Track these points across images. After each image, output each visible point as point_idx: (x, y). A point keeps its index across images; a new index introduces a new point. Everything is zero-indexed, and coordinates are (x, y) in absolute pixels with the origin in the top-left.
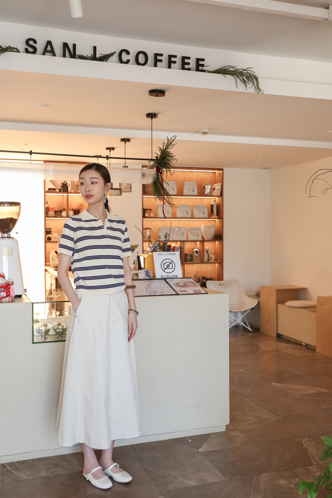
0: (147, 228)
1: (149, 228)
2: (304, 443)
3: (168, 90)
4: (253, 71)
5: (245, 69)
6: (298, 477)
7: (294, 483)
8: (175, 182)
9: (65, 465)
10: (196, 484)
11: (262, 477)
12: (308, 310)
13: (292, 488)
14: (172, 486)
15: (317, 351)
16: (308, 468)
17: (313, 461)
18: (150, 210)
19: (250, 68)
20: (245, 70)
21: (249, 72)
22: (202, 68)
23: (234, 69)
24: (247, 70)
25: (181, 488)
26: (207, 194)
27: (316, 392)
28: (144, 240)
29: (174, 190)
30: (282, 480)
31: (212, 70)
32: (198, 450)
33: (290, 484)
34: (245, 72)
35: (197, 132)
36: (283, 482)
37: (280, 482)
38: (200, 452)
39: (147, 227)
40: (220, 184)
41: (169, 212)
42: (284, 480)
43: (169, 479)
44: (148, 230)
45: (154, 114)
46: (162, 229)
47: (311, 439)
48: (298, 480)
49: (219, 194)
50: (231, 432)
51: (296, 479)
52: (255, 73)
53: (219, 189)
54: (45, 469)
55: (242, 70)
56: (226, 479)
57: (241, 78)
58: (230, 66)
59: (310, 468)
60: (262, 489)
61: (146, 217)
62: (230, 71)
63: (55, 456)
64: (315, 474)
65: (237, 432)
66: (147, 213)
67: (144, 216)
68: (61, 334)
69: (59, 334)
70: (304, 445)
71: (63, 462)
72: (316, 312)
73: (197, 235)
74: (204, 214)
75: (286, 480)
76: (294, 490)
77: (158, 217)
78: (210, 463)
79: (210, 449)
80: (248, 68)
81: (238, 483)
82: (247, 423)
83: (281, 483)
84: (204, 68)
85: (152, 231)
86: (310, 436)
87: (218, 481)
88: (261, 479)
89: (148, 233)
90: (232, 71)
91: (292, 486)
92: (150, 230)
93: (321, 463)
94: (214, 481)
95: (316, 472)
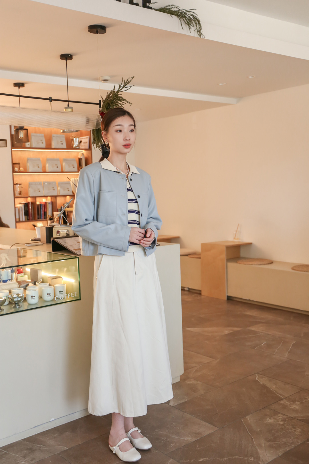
0: (17, 184)
1: (18, 183)
2: (258, 380)
3: (111, 25)
4: (195, 13)
5: (188, 10)
6: (279, 413)
7: (281, 420)
8: (43, 135)
9: (41, 448)
10: (194, 439)
11: (248, 419)
12: (191, 257)
13: (283, 425)
14: (173, 447)
15: (203, 293)
16: (281, 403)
17: (279, 395)
18: (19, 164)
19: (193, 9)
20: (188, 12)
21: (192, 13)
22: (149, 5)
23: (177, 10)
24: (190, 12)
25: (183, 446)
26: (76, 147)
27: (231, 332)
28: (15, 196)
29: (42, 143)
30: (268, 419)
31: (157, 8)
32: (169, 404)
33: (278, 421)
34: (188, 13)
35: (96, 79)
36: (270, 421)
37: (267, 421)
38: (173, 407)
39: (17, 182)
40: (88, 137)
41: (39, 166)
42: (269, 419)
43: (164, 440)
44: (18, 185)
45: (70, 55)
46: (32, 184)
47: (262, 376)
48: (281, 415)
49: (87, 147)
50: (186, 382)
51: (279, 415)
52: (197, 15)
53: (87, 142)
54: (21, 457)
55: (185, 11)
56: (219, 429)
57: (185, 19)
58: (173, 5)
59: (282, 402)
60: (258, 431)
61: (16, 171)
62: (172, 11)
63: (22, 440)
64: (291, 407)
65: (191, 380)
66: (16, 167)
67: (14, 171)
68: (18, 303)
69: (15, 304)
70: (261, 382)
71: (37, 445)
72: (200, 258)
73: (68, 189)
74: (74, 167)
75: (272, 418)
76: (285, 426)
77: (28, 171)
78: (191, 416)
79: (179, 402)
80: (191, 9)
81: (232, 429)
82: (194, 370)
83: (269, 421)
84: (151, 5)
85: (22, 186)
86: (259, 373)
87: (212, 432)
88: (249, 422)
89: (18, 189)
90: (176, 12)
91: (282, 423)
92: (20, 185)
93: (288, 396)
94: (209, 433)
95: (290, 405)
